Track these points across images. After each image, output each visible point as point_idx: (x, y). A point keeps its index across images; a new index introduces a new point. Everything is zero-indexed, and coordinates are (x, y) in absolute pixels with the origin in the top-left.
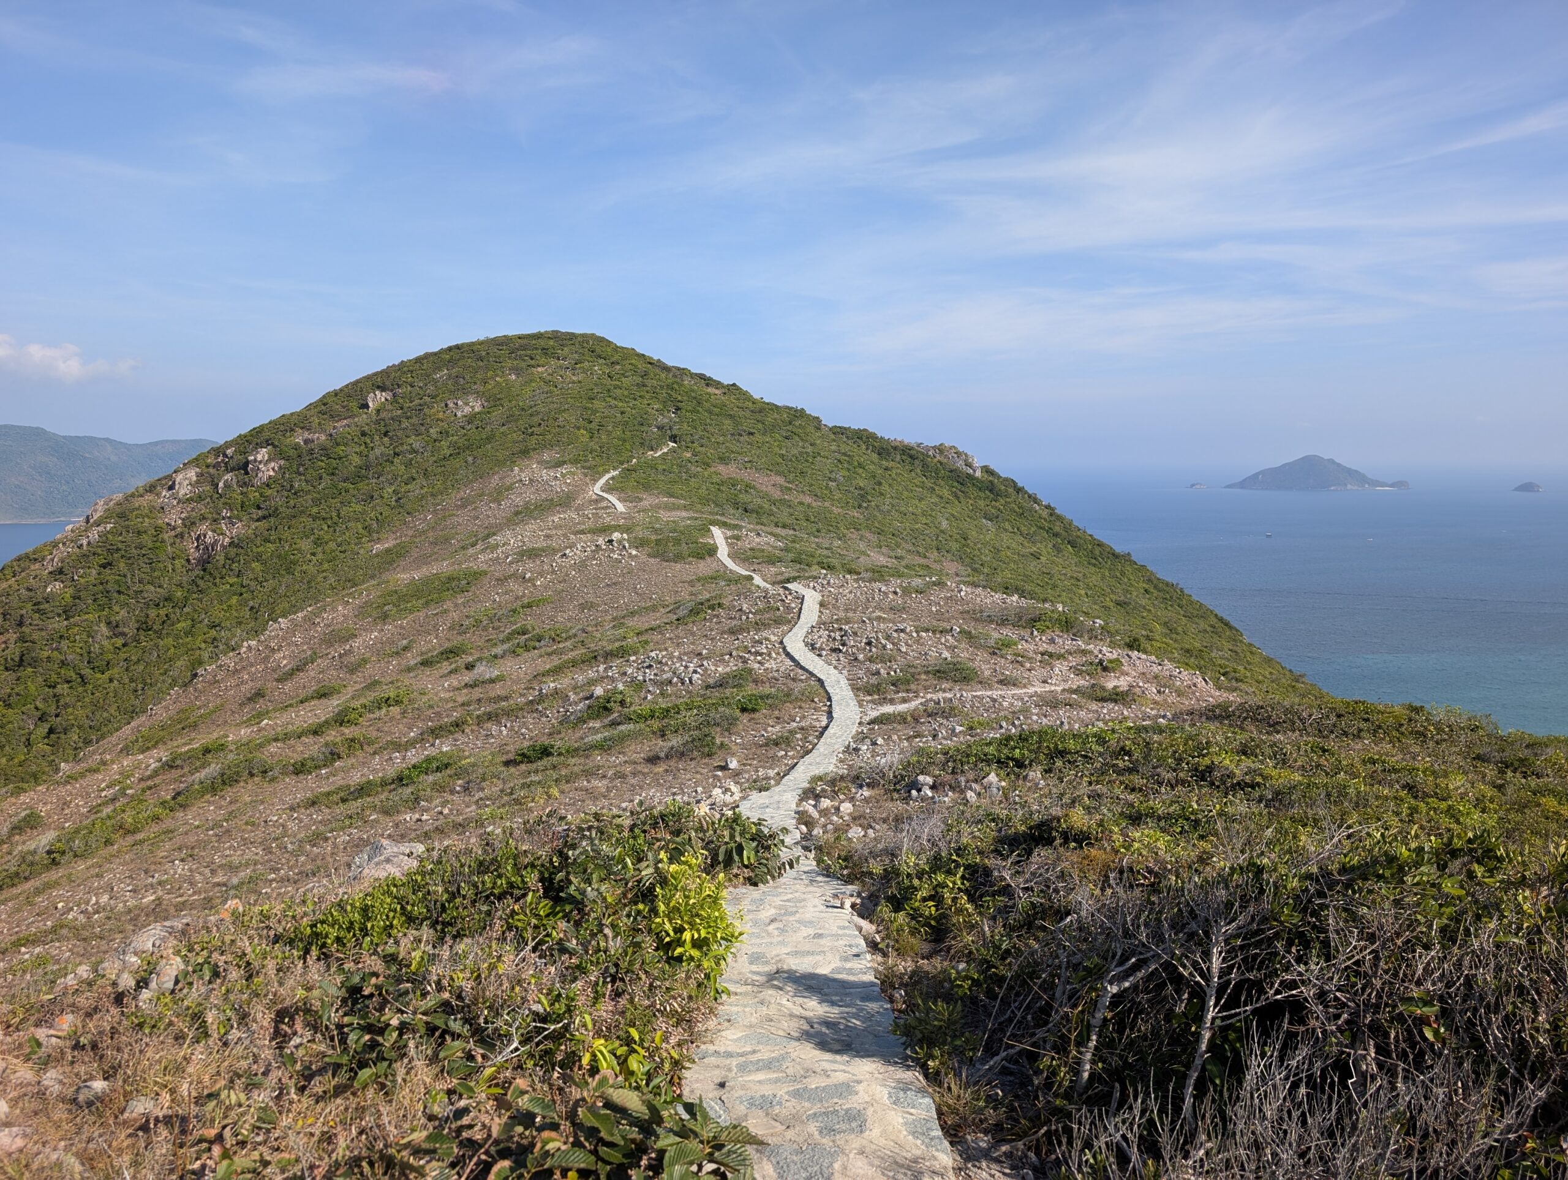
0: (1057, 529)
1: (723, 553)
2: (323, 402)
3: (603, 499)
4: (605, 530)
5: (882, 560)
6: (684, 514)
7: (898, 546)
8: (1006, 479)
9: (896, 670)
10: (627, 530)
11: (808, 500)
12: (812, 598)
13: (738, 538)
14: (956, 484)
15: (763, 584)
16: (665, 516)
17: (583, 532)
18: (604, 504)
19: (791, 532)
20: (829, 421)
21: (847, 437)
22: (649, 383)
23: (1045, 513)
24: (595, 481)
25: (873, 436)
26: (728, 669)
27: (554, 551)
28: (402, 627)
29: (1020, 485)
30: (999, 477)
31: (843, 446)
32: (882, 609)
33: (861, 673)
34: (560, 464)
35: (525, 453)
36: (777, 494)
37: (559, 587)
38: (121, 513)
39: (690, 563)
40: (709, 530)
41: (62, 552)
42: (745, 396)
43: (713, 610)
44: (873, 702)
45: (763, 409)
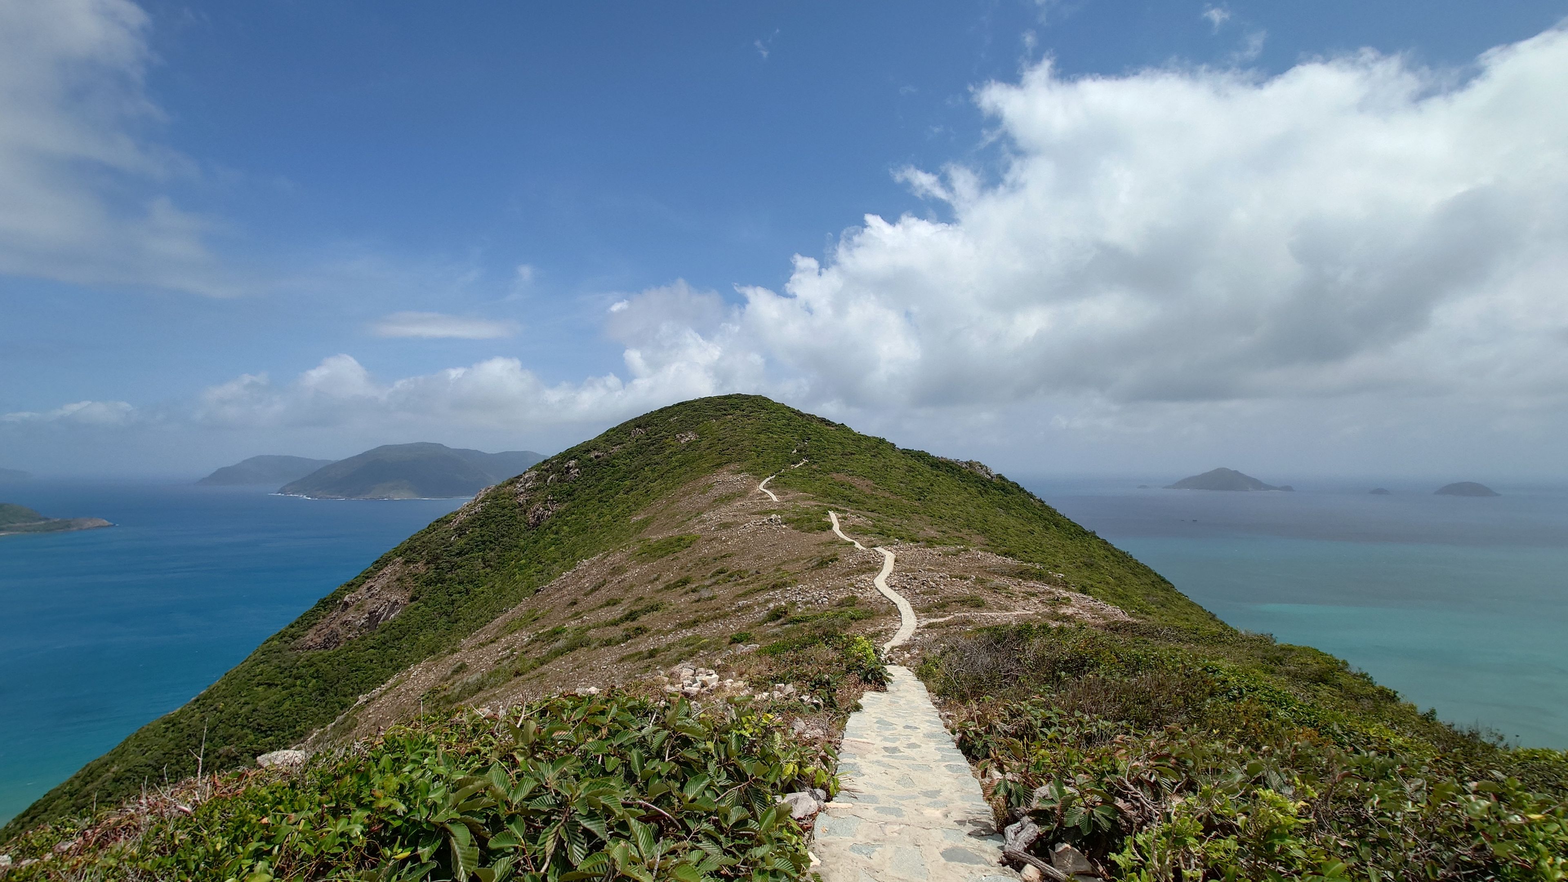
0: (1045, 515)
1: (836, 528)
2: (606, 434)
3: (765, 493)
4: (767, 513)
5: (933, 533)
6: (813, 503)
7: (943, 524)
8: (1013, 483)
9: (937, 599)
10: (778, 512)
11: (887, 495)
12: (889, 557)
13: (845, 518)
14: (980, 485)
15: (861, 547)
16: (802, 504)
17: (754, 514)
18: (765, 496)
19: (877, 515)
20: (900, 445)
21: (912, 456)
22: (793, 423)
23: (1038, 504)
24: (760, 482)
25: (928, 455)
26: (843, 596)
27: (739, 524)
28: (653, 566)
29: (1021, 486)
30: (1008, 481)
31: (910, 461)
32: (931, 565)
33: (918, 601)
34: (739, 473)
35: (719, 465)
36: (868, 491)
37: (742, 546)
38: (495, 496)
39: (817, 534)
40: (828, 514)
41: (462, 517)
42: (849, 430)
43: (832, 562)
44: (925, 617)
45: (860, 439)
